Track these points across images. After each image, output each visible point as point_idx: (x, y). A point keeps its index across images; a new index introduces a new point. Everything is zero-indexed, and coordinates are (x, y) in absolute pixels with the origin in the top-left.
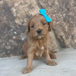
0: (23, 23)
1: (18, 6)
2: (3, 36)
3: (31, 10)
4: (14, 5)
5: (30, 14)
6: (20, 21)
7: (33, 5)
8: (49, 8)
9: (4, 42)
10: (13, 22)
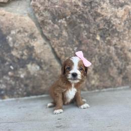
0: (22, 55)
1: (16, 34)
3: (33, 40)
4: (10, 33)
5: (30, 45)
6: (18, 54)
7: (35, 35)
8: (55, 39)
10: (9, 54)
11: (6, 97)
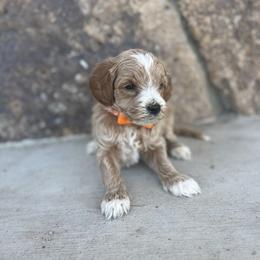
0: (110, 35)
2: (44, 72)
5: (131, 10)
6: (101, 30)
9: (45, 91)
10: (78, 31)
11: (66, 131)
